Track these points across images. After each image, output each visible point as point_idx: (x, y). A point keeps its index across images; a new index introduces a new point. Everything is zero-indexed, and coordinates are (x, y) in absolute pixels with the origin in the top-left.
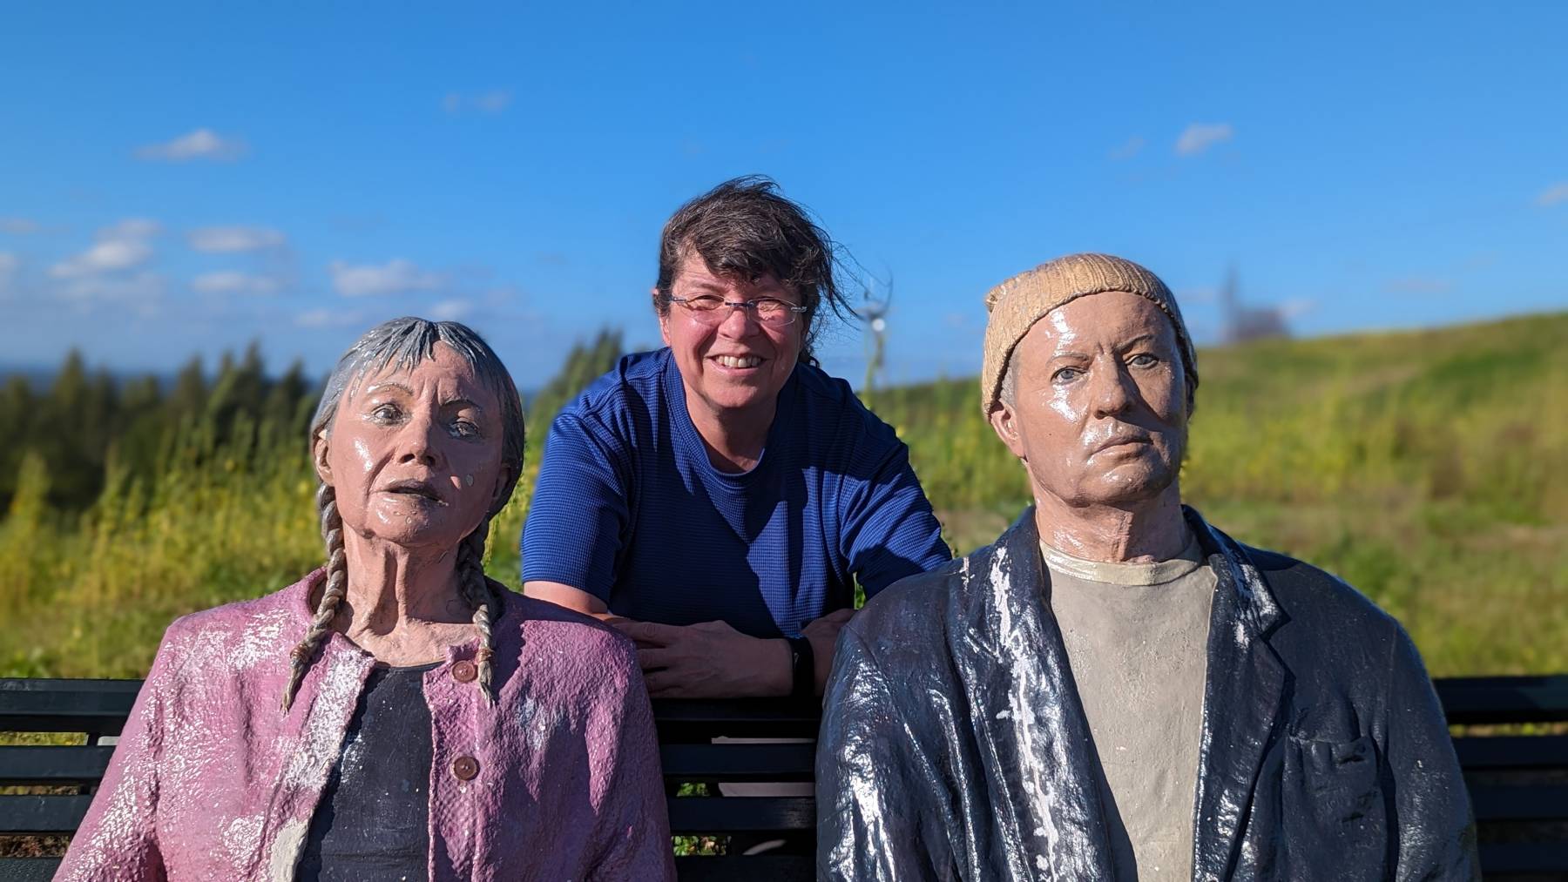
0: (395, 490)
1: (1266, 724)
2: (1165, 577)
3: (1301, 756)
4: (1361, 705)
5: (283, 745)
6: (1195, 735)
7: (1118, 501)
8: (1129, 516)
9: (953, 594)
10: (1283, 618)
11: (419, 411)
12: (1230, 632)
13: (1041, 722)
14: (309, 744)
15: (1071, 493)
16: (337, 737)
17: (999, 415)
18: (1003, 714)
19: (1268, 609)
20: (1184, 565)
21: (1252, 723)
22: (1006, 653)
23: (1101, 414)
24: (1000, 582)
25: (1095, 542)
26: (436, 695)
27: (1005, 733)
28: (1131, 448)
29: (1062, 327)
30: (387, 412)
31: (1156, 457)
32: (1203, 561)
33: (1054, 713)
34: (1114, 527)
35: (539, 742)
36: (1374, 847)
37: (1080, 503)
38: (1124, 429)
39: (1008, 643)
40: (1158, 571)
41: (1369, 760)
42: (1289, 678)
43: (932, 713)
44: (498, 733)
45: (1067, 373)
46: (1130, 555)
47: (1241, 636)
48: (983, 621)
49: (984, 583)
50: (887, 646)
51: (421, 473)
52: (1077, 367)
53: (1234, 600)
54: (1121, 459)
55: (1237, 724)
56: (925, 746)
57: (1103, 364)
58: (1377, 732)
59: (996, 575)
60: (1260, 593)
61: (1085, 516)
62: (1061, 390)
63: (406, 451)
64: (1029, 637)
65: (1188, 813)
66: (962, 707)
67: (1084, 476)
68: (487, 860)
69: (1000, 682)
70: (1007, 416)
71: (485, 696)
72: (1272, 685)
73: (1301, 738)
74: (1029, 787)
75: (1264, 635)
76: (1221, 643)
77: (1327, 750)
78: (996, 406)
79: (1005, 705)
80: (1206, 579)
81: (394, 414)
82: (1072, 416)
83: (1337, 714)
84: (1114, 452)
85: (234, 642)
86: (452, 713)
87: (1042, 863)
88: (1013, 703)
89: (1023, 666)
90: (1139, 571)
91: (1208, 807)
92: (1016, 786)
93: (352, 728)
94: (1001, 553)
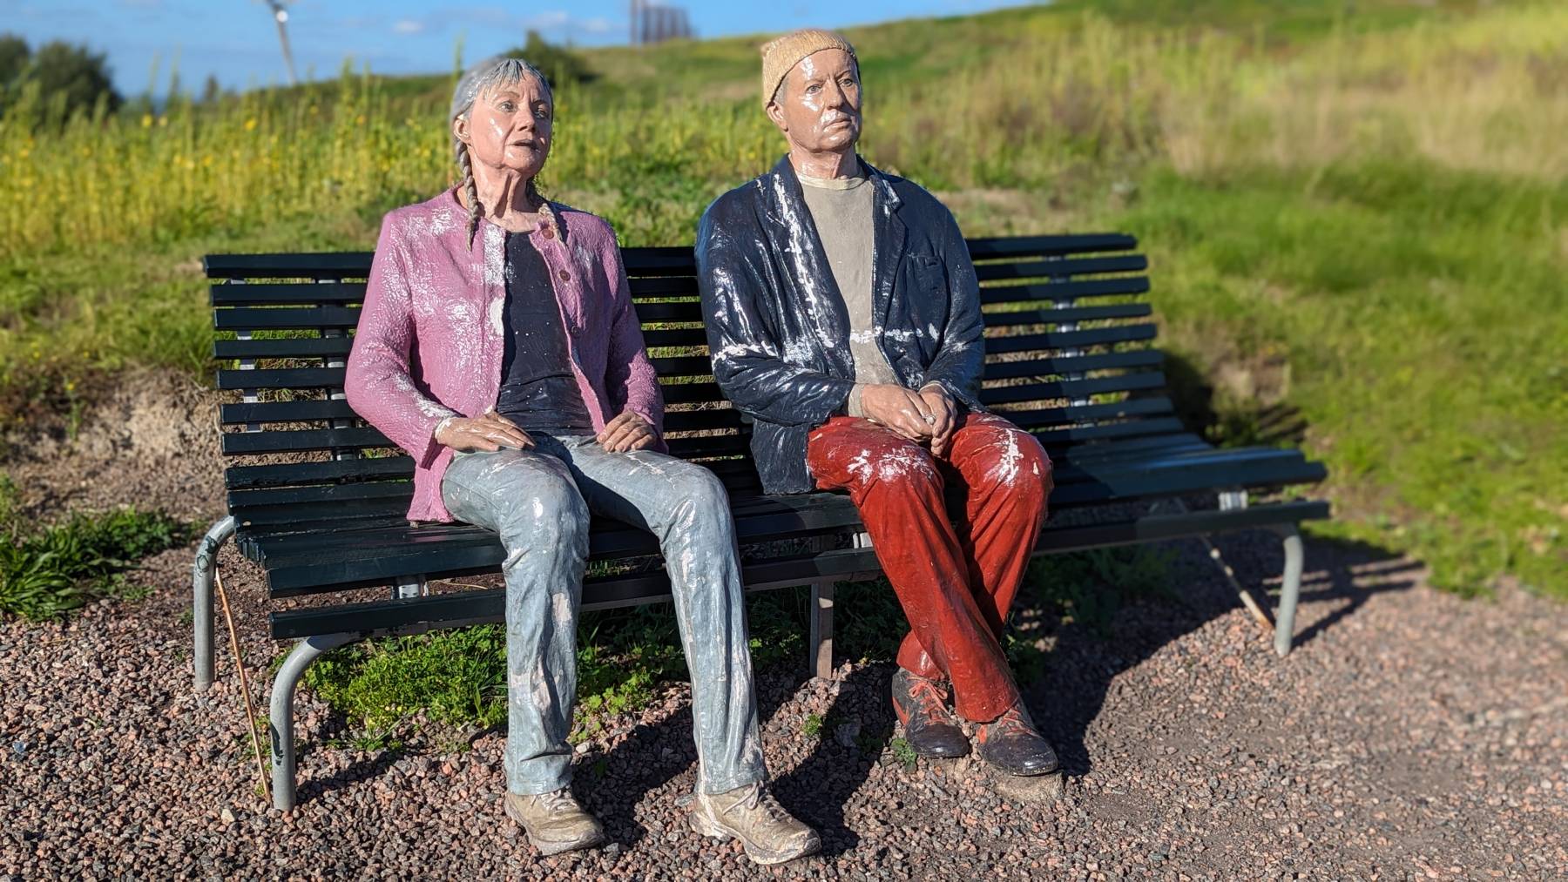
0: (518, 144)
1: (900, 248)
2: (853, 185)
3: (913, 263)
4: (934, 242)
5: (476, 267)
6: (871, 252)
7: (836, 149)
8: (840, 156)
9: (757, 197)
10: (902, 204)
11: (523, 105)
12: (882, 209)
13: (805, 252)
14: (490, 266)
15: (815, 146)
16: (501, 263)
17: (772, 108)
18: (787, 250)
19: (896, 200)
20: (859, 180)
21: (894, 248)
22: (787, 222)
23: (831, 108)
24: (780, 190)
25: (822, 169)
26: (539, 244)
27: (789, 258)
28: (844, 124)
29: (811, 66)
30: (507, 106)
31: (853, 129)
32: (866, 178)
33: (809, 247)
34: (833, 162)
35: (589, 266)
36: (943, 300)
37: (818, 152)
38: (840, 115)
39: (787, 218)
40: (849, 183)
41: (939, 264)
42: (907, 229)
43: (757, 250)
44: (573, 261)
45: (814, 88)
46: (838, 175)
47: (886, 211)
48: (774, 206)
49: (773, 191)
50: (730, 222)
51: (530, 136)
52: (817, 86)
53: (880, 196)
54: (840, 129)
55: (888, 249)
56: (755, 265)
57: (830, 83)
58: (941, 254)
59: (777, 187)
60: (892, 193)
61: (819, 157)
62: (809, 97)
63: (522, 125)
64: (797, 215)
65: (869, 288)
66: (769, 248)
67: (822, 137)
68: (583, 315)
69: (785, 235)
70: (777, 109)
71: (562, 244)
72: (901, 233)
73: (912, 255)
74: (801, 281)
75: (895, 211)
76: (878, 214)
77: (923, 259)
78: (771, 104)
79: (788, 246)
80: (869, 186)
81: (511, 107)
82: (815, 108)
83: (926, 244)
84: (836, 126)
85: (429, 222)
86: (549, 252)
87: (810, 312)
88: (791, 244)
89: (795, 228)
90: (842, 183)
91: (877, 286)
92: (795, 280)
93: (506, 259)
94: (777, 176)
